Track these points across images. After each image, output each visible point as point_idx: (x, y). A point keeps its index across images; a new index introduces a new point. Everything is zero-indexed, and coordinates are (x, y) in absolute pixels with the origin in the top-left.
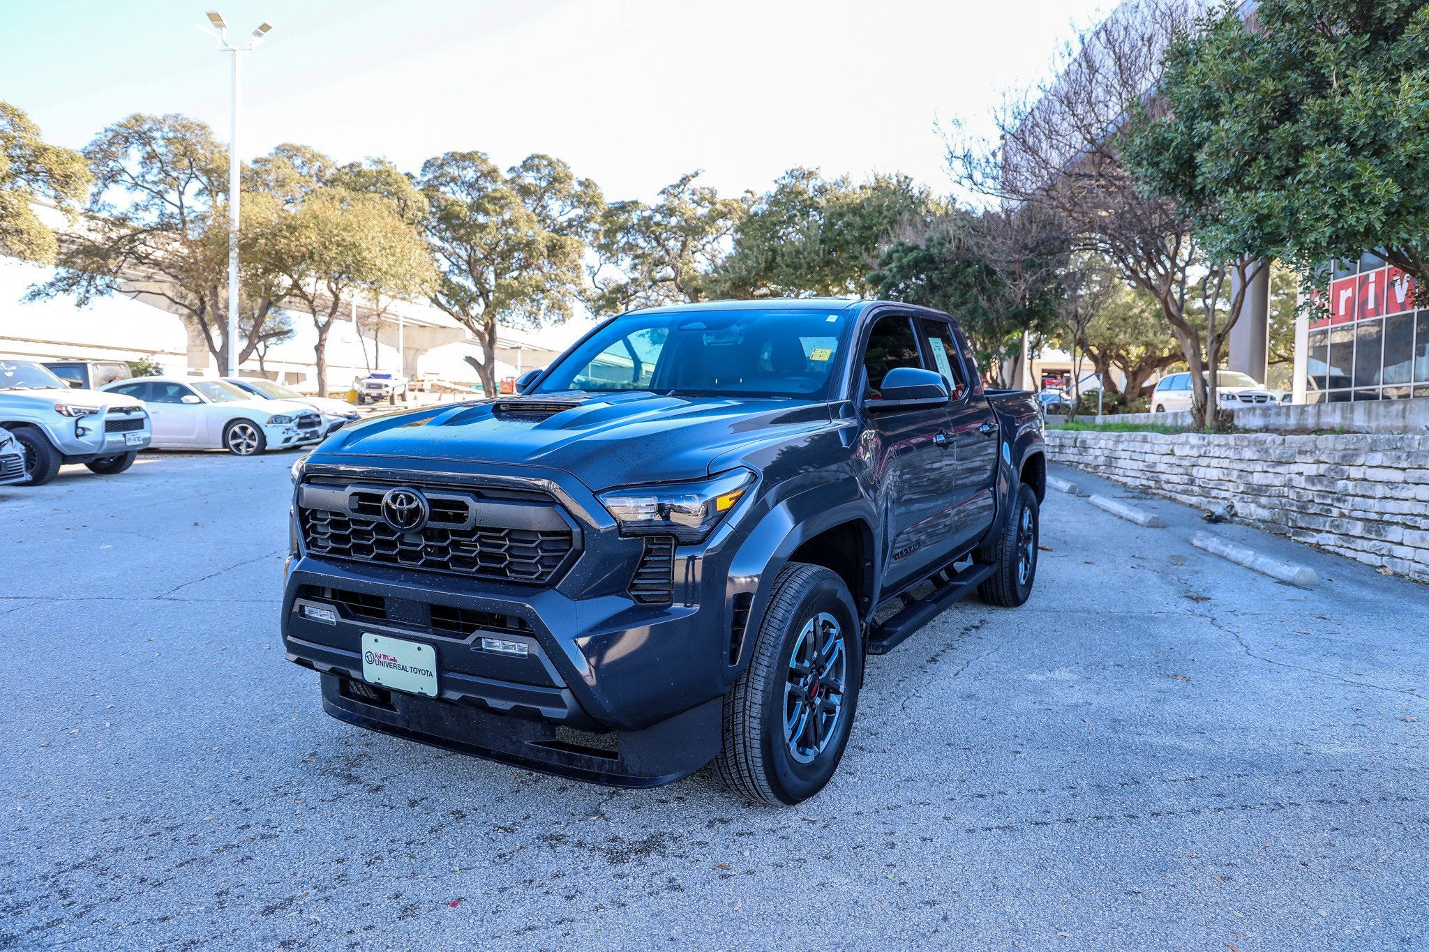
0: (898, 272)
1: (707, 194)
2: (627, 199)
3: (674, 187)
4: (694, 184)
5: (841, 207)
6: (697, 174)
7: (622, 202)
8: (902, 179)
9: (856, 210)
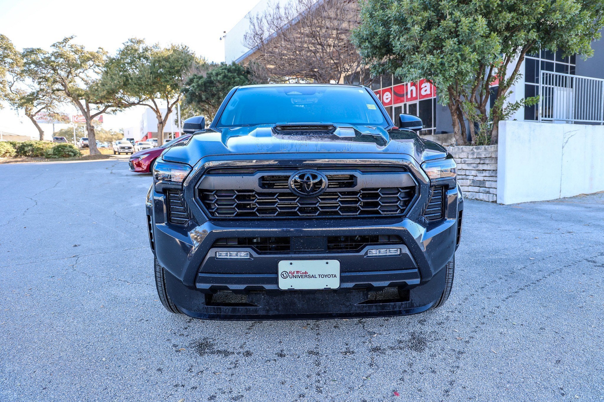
0: (197, 87)
1: (79, 48)
2: (35, 47)
3: (60, 43)
4: (71, 42)
5: (159, 58)
6: (72, 38)
7: (32, 49)
8: (184, 47)
9: (167, 59)
